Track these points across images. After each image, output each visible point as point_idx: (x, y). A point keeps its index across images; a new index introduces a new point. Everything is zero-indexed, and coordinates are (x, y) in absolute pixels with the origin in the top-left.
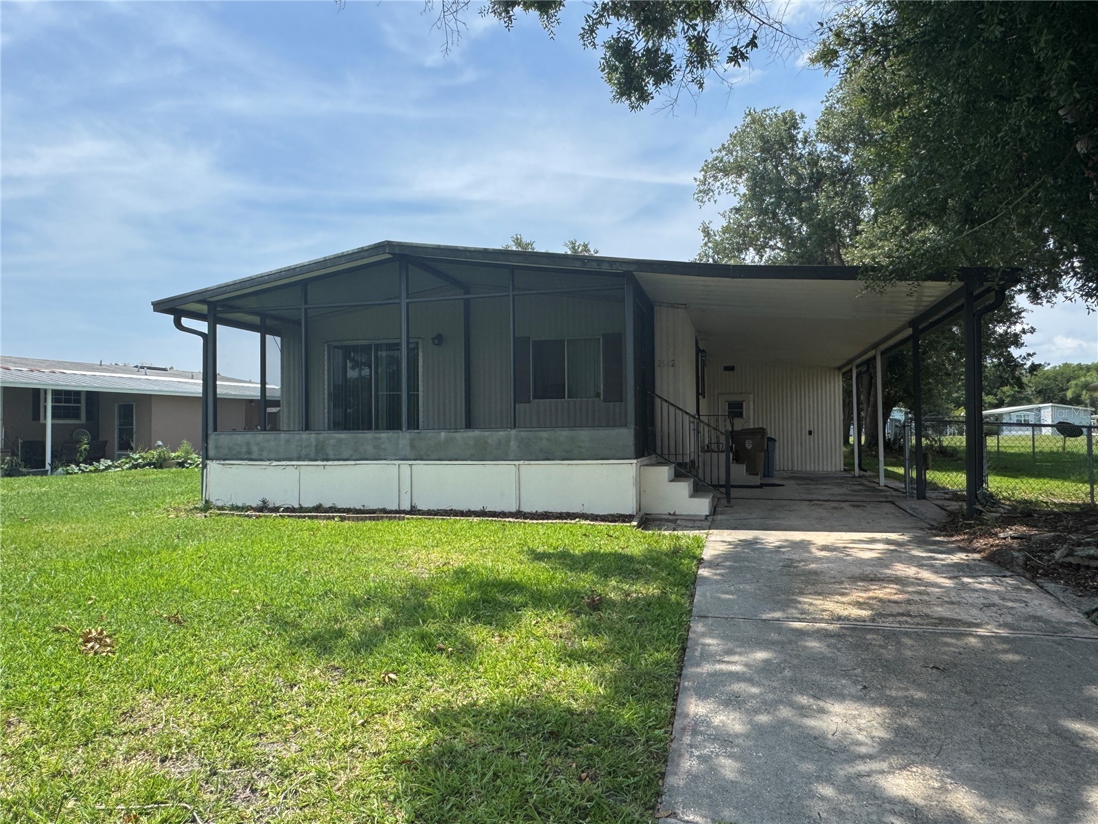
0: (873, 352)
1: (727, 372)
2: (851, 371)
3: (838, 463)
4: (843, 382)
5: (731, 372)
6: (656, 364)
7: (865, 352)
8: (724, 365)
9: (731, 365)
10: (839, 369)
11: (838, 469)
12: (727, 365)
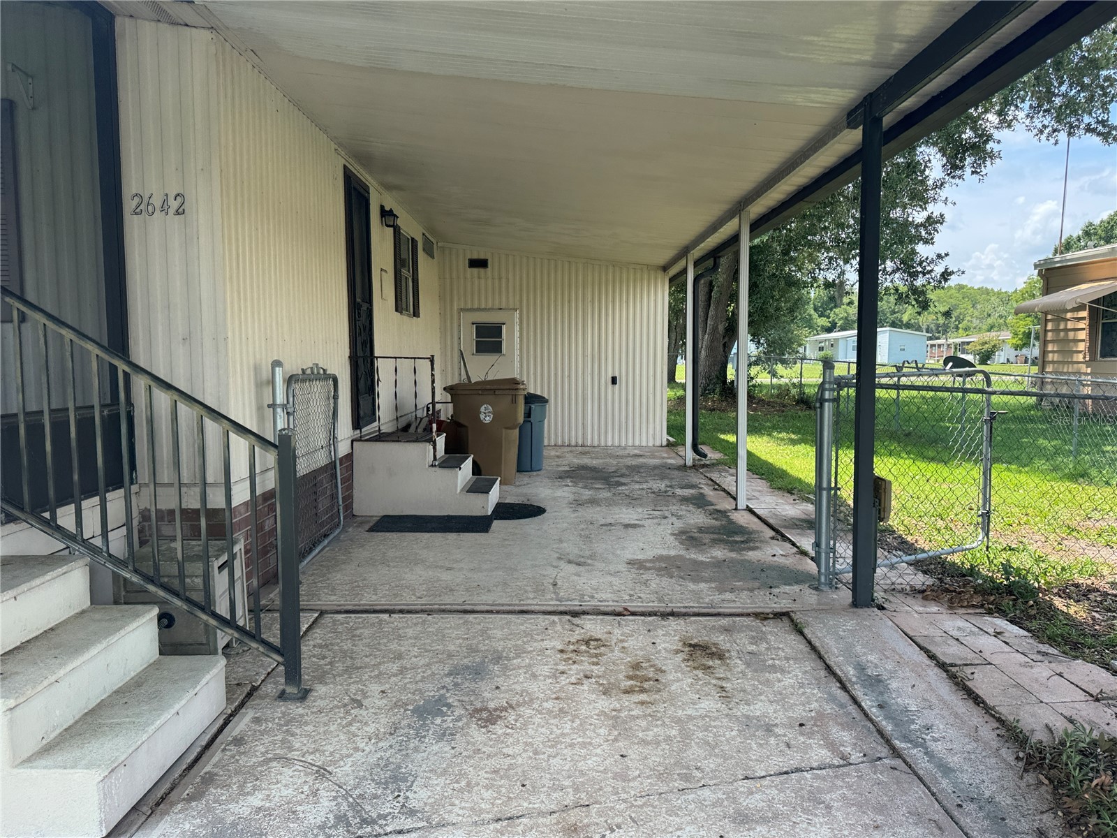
0: (736, 220)
1: (475, 271)
2: (684, 271)
3: (658, 433)
4: (670, 294)
5: (482, 270)
6: (129, 205)
7: (714, 228)
8: (469, 257)
9: (482, 257)
10: (665, 268)
11: (658, 443)
12: (475, 257)
